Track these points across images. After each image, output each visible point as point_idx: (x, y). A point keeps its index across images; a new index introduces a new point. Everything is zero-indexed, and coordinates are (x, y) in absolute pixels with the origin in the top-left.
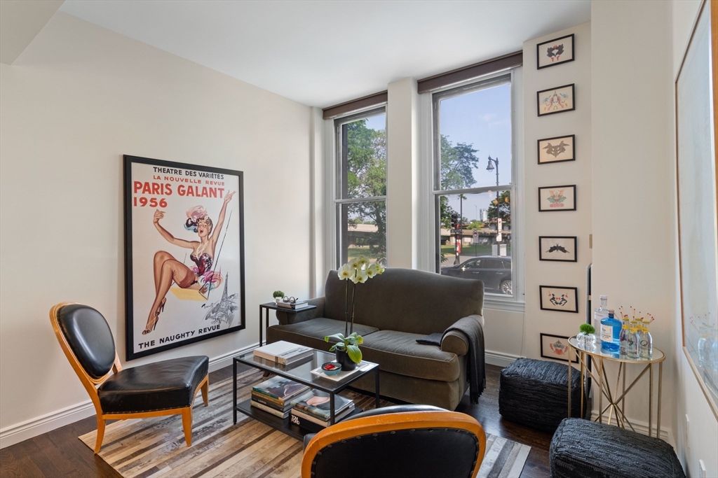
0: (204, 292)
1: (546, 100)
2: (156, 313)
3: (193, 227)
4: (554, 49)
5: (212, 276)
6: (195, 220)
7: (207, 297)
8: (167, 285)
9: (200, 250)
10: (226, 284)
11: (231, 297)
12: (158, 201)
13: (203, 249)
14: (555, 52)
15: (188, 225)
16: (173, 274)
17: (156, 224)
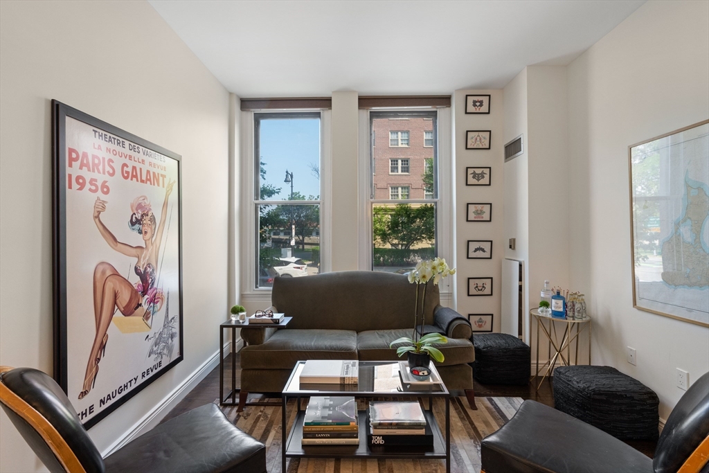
0: (147, 319)
1: (472, 138)
2: (96, 360)
3: (137, 226)
4: (477, 102)
5: (155, 296)
6: (139, 216)
7: (150, 324)
8: (109, 314)
9: (144, 259)
10: (168, 305)
11: (171, 321)
12: (99, 184)
13: (147, 258)
14: (478, 104)
15: (133, 224)
16: (116, 296)
17: (97, 220)
